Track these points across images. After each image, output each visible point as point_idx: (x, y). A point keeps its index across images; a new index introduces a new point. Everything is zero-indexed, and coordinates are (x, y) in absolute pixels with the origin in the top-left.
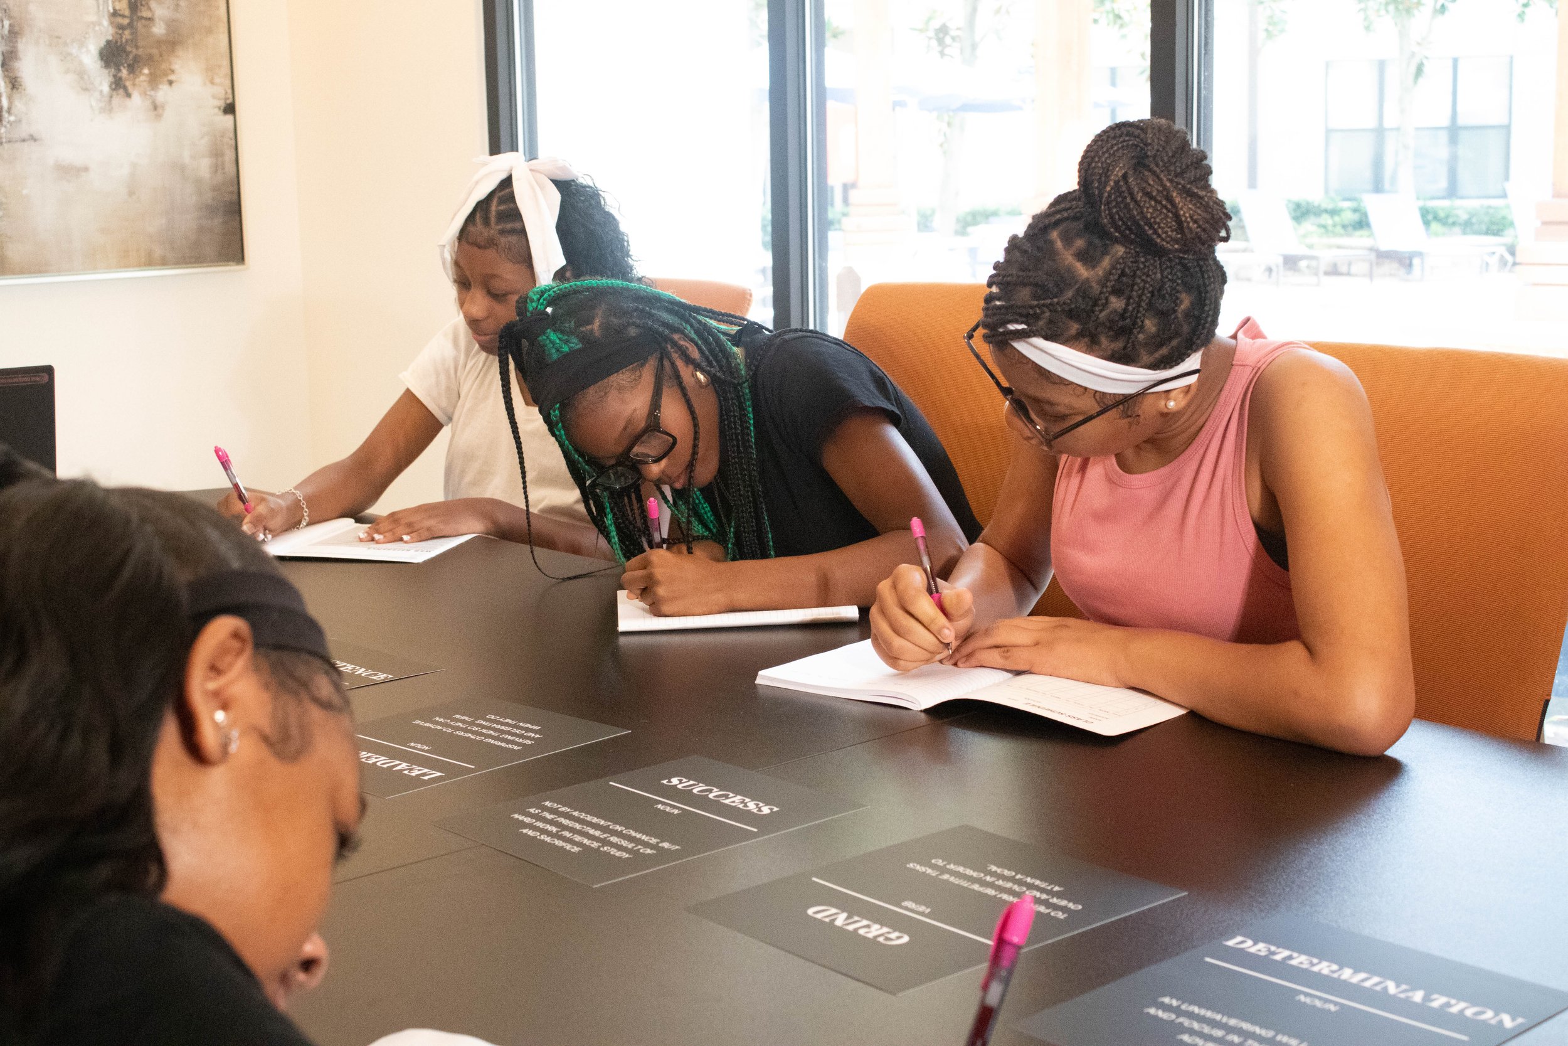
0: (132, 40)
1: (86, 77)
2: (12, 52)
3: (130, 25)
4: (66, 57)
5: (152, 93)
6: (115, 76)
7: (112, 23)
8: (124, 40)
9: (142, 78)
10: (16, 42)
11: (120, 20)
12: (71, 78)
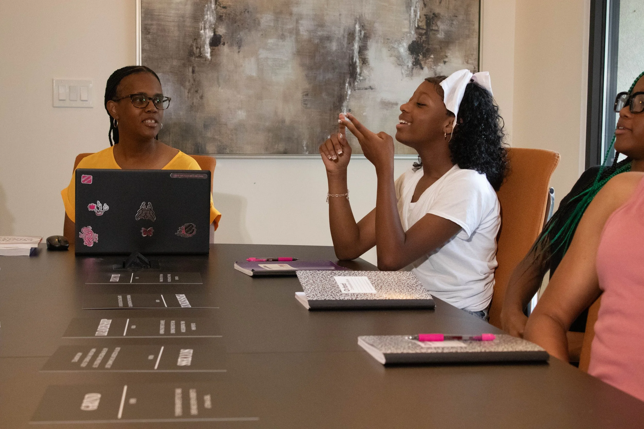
0: (426, 41)
1: (401, 58)
2: (364, 46)
3: (426, 34)
4: (391, 49)
5: (435, 67)
6: (415, 59)
7: (416, 32)
8: (422, 41)
9: (430, 60)
10: (367, 41)
11: (421, 31)
12: (393, 59)
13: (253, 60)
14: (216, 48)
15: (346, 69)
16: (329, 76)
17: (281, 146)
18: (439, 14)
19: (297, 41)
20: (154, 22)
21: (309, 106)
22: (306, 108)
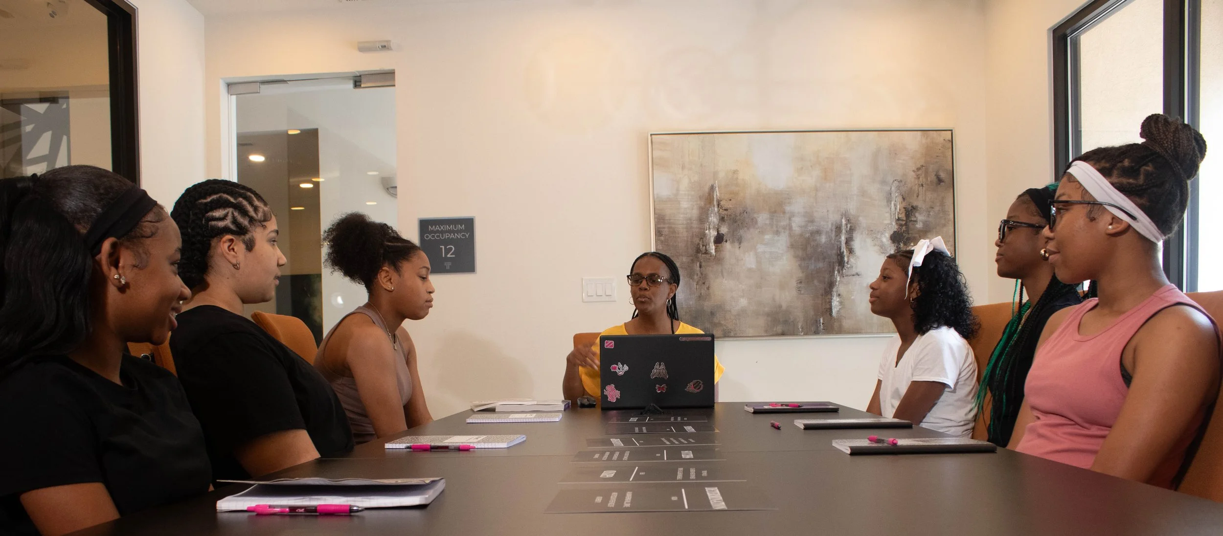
0: (906, 231)
1: (883, 248)
2: (850, 238)
3: (906, 224)
4: (875, 239)
6: (897, 247)
7: (897, 224)
8: (902, 231)
10: (853, 233)
11: (901, 222)
12: (877, 248)
13: (752, 254)
14: (720, 245)
15: (835, 258)
16: (820, 265)
17: (779, 329)
18: (917, 207)
19: (790, 236)
20: (667, 226)
21: (802, 292)
22: (800, 294)
